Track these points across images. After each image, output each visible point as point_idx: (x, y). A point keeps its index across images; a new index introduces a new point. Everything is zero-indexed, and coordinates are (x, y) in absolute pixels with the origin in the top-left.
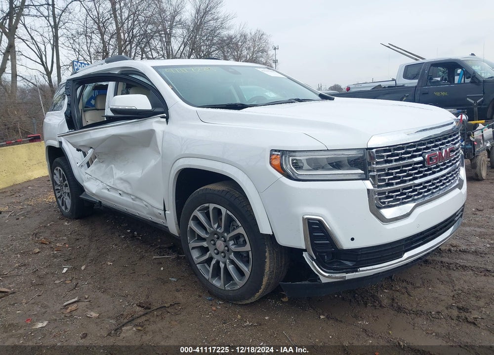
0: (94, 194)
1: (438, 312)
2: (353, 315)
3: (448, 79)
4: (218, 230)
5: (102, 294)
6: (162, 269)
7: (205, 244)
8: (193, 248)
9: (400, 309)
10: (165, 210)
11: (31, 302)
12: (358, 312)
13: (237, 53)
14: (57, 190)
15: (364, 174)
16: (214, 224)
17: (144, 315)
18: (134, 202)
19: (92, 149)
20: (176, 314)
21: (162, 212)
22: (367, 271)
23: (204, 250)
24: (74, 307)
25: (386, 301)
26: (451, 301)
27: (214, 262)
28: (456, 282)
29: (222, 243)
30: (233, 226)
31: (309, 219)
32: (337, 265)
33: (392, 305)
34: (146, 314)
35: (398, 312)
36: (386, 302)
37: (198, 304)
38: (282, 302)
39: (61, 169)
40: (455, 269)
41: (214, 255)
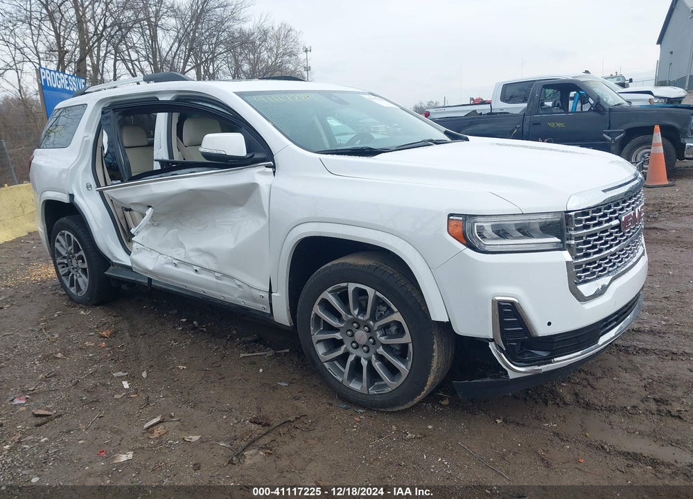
0: (150, 271)
1: (634, 407)
2: (533, 416)
3: (560, 106)
4: (359, 317)
5: (193, 410)
6: (261, 370)
7: (338, 336)
8: (319, 342)
9: (588, 406)
10: (270, 292)
11: (92, 427)
12: (539, 412)
13: (254, 55)
14: (60, 264)
15: (561, 243)
16: (354, 310)
17: (265, 434)
18: (219, 281)
19: (151, 209)
20: (308, 430)
21: (266, 295)
22: (562, 361)
23: (336, 344)
24: (160, 430)
25: (568, 396)
26: (644, 393)
27: (351, 358)
28: (642, 370)
29: (364, 333)
30: (379, 311)
31: (499, 301)
32: (528, 356)
33: (578, 402)
34: (268, 432)
35: (587, 409)
36: (569, 398)
37: (332, 415)
38: (442, 406)
39: (70, 234)
40: (634, 353)
41: (351, 350)
